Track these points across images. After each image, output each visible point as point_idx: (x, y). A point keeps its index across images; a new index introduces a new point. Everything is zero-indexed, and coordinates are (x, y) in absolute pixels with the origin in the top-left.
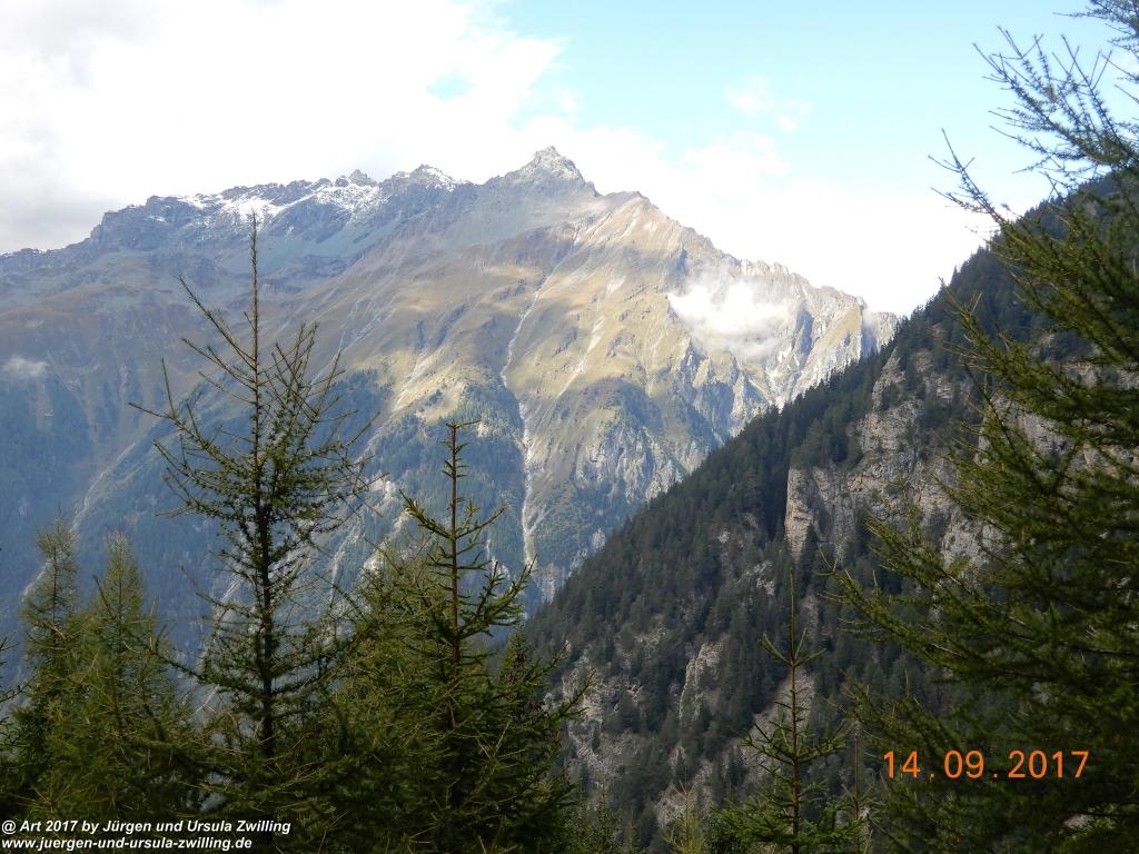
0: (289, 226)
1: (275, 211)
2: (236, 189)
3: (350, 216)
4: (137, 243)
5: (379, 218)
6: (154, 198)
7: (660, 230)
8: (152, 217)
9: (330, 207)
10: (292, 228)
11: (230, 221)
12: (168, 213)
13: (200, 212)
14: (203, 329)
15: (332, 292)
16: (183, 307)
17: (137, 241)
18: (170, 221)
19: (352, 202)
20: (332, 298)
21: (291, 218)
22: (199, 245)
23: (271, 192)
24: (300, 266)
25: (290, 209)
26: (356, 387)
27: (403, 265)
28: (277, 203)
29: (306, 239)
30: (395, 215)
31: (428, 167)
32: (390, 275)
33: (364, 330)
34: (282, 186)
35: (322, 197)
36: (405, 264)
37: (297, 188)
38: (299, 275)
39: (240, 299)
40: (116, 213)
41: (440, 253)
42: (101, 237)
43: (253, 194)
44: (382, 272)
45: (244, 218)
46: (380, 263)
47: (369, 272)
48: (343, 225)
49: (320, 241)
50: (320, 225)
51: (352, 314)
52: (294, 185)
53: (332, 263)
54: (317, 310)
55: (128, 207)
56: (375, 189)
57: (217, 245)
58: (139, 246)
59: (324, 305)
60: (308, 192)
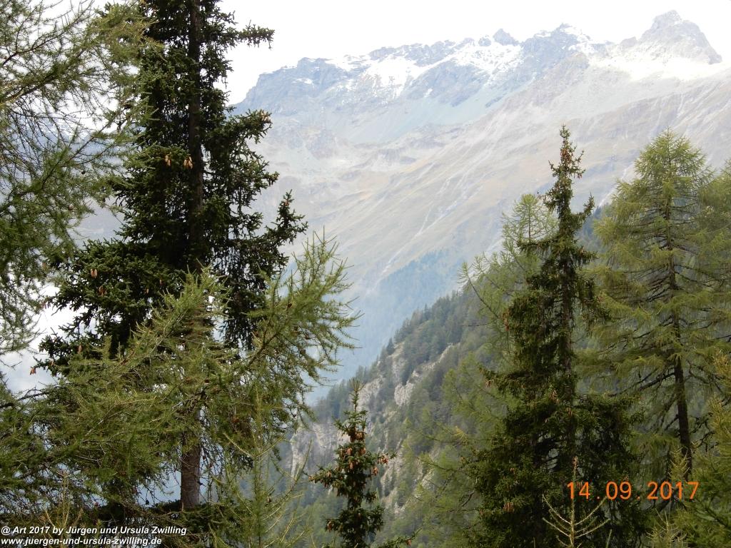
0: (427, 88)
1: (418, 72)
2: (383, 48)
3: (488, 76)
4: (278, 109)
5: (514, 79)
6: (305, 59)
8: (300, 80)
9: (469, 68)
10: (430, 90)
11: (372, 84)
12: (316, 76)
13: (346, 73)
14: (312, 202)
15: (430, 167)
16: (294, 179)
17: (279, 107)
18: (317, 83)
19: (492, 62)
20: (428, 173)
21: (432, 80)
22: (338, 109)
23: (416, 53)
24: (418, 136)
25: (432, 71)
26: (424, 267)
27: (500, 140)
28: (419, 64)
29: (443, 102)
30: (528, 78)
31: (567, 26)
32: (486, 151)
33: (449, 208)
34: (426, 46)
35: (462, 58)
36: (504, 138)
37: (440, 49)
38: (417, 144)
39: (354, 170)
40: (270, 75)
41: (541, 126)
42: (253, 100)
43: (400, 54)
44: (480, 146)
45: (385, 82)
46: (481, 136)
47: (469, 147)
48: (480, 87)
49: (456, 104)
50: (457, 87)
51: (442, 191)
52: (438, 46)
53: (452, 131)
54: (412, 186)
55: (282, 69)
56: (518, 48)
57: (356, 109)
58: (280, 111)
59: (419, 181)
60: (452, 52)
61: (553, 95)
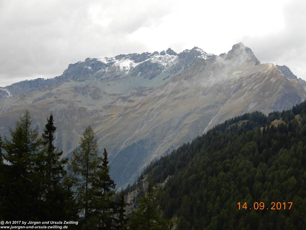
0: (139, 72)
1: (135, 65)
2: (121, 55)
3: (164, 68)
4: (77, 79)
5: (175, 69)
6: (88, 59)
7: (277, 82)
8: (86, 67)
9: (156, 64)
10: (140, 73)
11: (116, 69)
12: (93, 65)
13: (105, 65)
14: (91, 118)
15: (141, 104)
16: (84, 108)
17: (77, 78)
18: (93, 68)
19: (166, 62)
20: (140, 107)
21: (140, 68)
22: (102, 79)
23: (134, 57)
24: (136, 91)
25: (141, 65)
26: (139, 145)
27: (170, 94)
28: (136, 62)
29: (145, 78)
30: (181, 69)
31: (197, 48)
32: (164, 98)
33: (149, 121)
34: (139, 54)
35: (153, 60)
36: (172, 93)
38: (135, 95)
39: (109, 105)
40: (74, 65)
41: (187, 88)
42: (66, 75)
43: (128, 58)
44: (162, 96)
45: (121, 68)
46: (162, 92)
47: (157, 97)
48: (161, 72)
49: (151, 79)
50: (151, 72)
51: (146, 114)
52: (144, 54)
53: (149, 90)
54: (134, 112)
55: (78, 62)
56: (176, 57)
57: (109, 80)
58: (78, 80)
59: (137, 110)
60: (149, 57)
61: (192, 76)
